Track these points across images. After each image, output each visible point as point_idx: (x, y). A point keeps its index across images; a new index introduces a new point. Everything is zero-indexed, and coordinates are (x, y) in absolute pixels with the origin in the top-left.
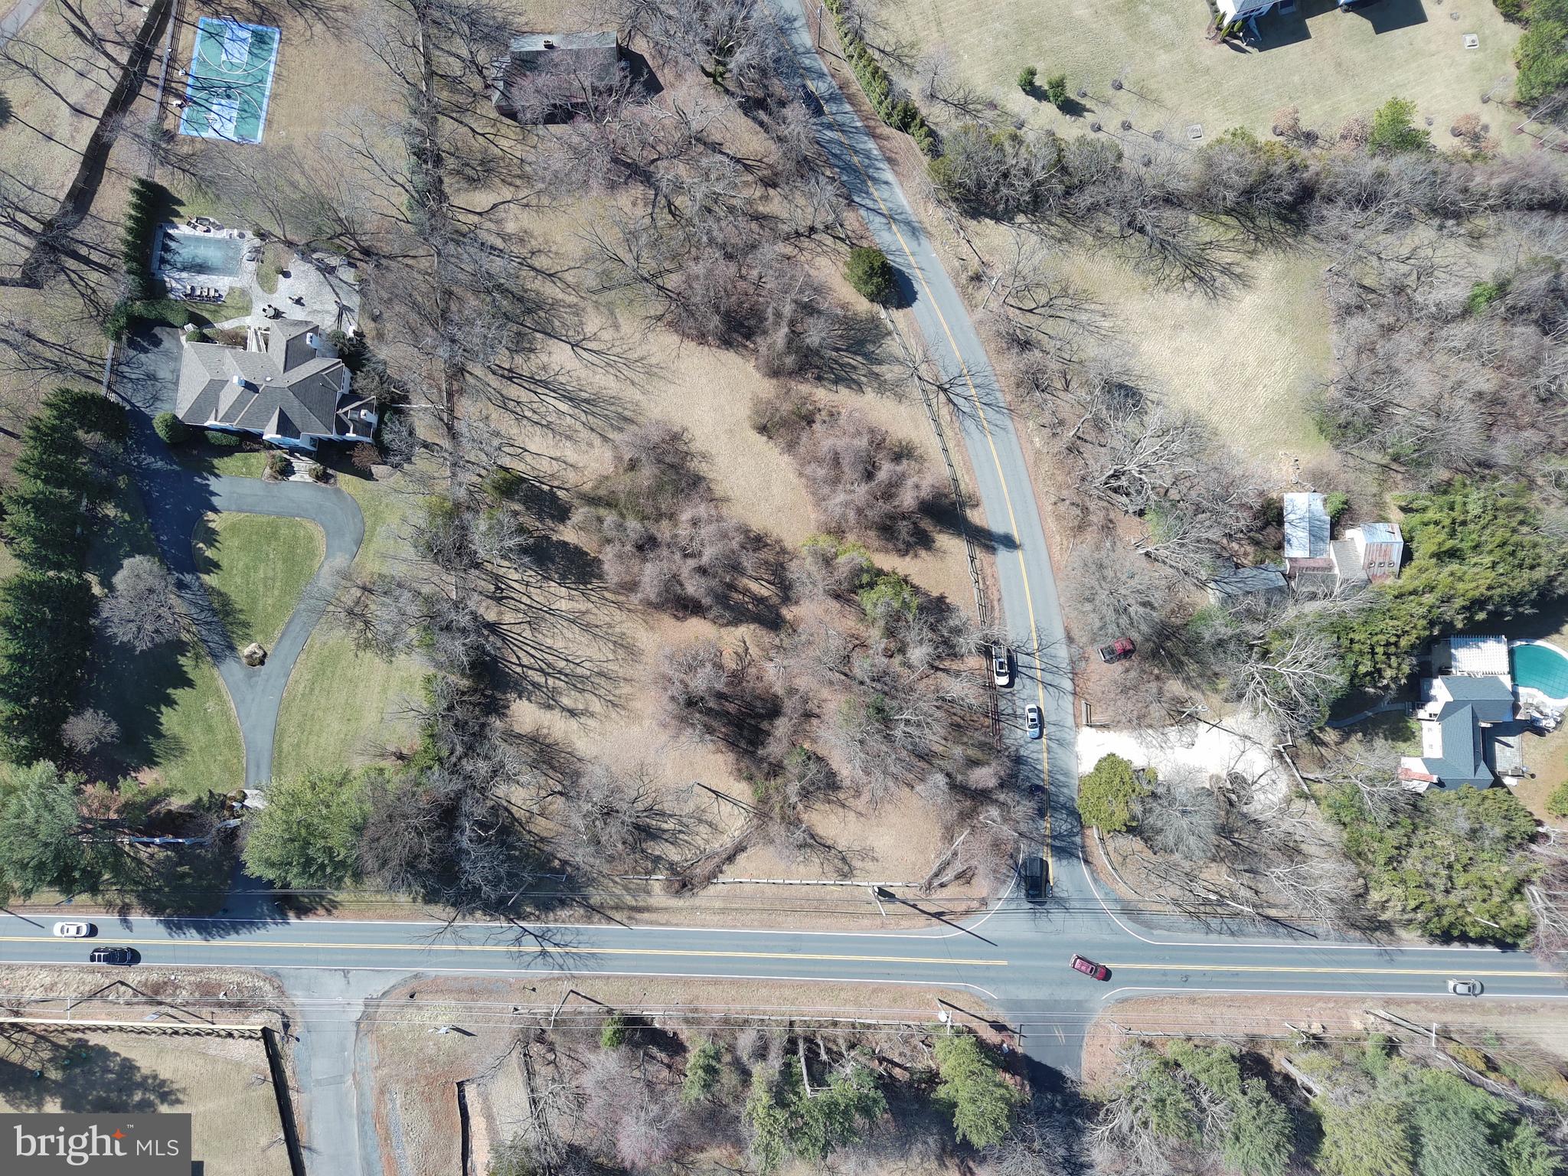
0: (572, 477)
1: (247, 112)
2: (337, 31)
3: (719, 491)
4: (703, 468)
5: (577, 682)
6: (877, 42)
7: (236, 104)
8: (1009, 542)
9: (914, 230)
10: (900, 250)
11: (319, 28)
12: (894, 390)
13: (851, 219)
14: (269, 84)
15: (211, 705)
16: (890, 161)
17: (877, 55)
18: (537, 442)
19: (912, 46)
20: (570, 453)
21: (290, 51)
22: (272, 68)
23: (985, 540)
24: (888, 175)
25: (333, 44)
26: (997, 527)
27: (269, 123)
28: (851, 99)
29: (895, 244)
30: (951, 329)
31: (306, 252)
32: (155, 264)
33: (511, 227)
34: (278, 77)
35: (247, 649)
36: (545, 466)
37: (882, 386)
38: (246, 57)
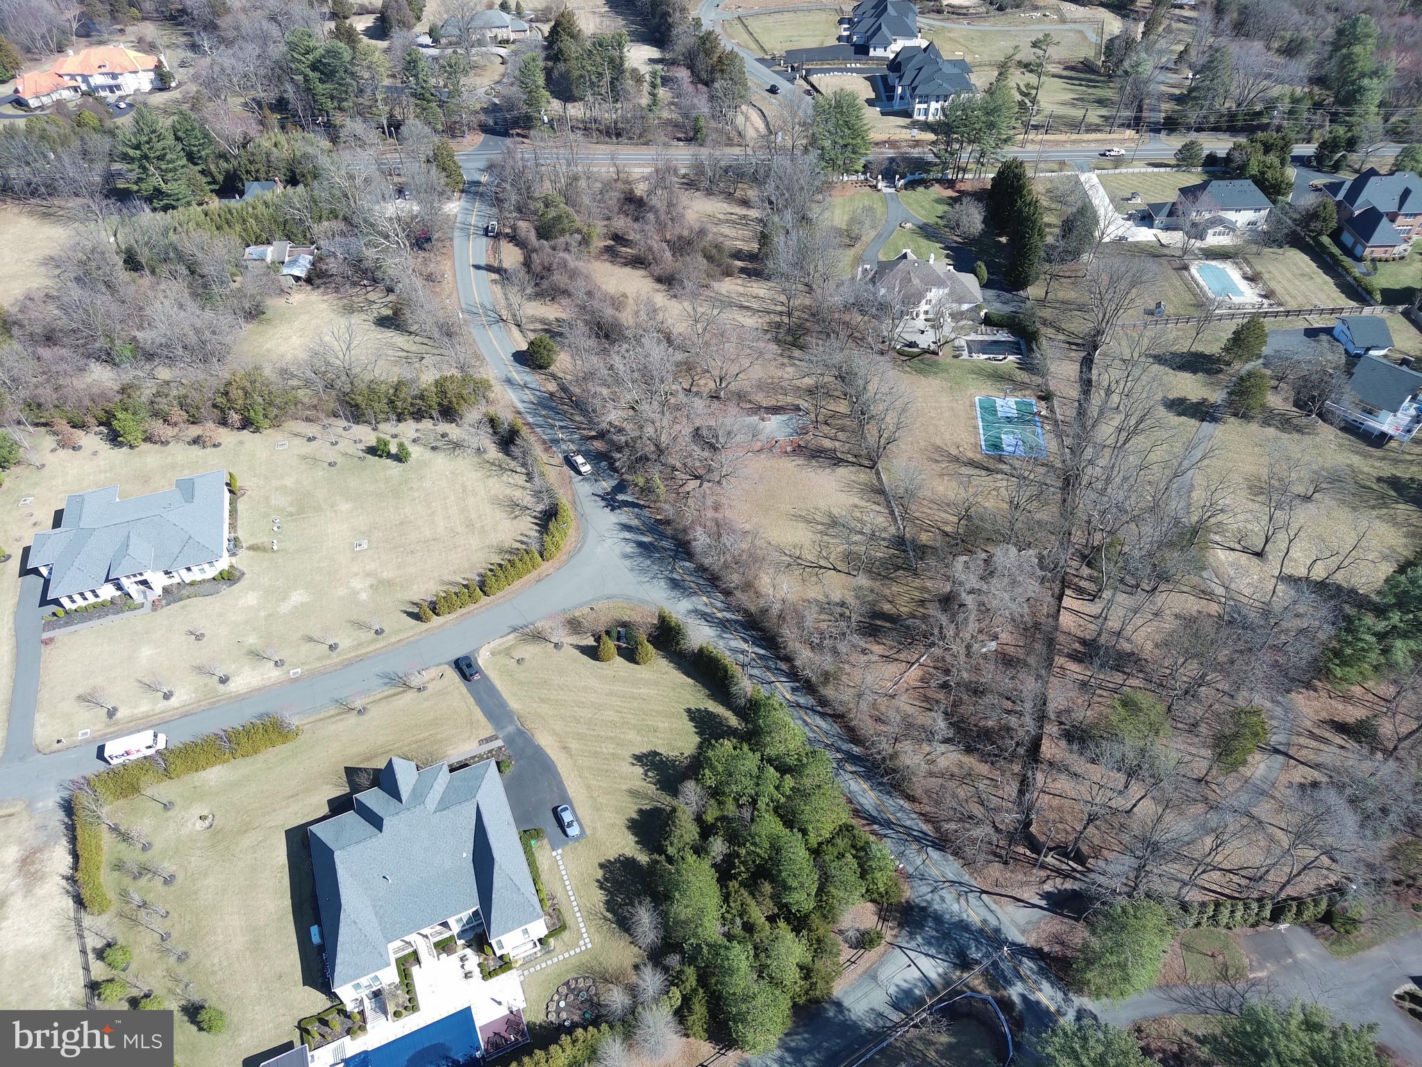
0: (739, 281)
1: (989, 409)
2: (938, 449)
3: (649, 280)
4: (658, 286)
5: (727, 221)
6: (516, 476)
7: (1000, 414)
8: (477, 267)
9: (509, 381)
10: (518, 372)
11: (954, 452)
12: (534, 319)
13: (552, 387)
14: (980, 424)
15: (923, 212)
16: (519, 413)
17: (519, 469)
18: (762, 292)
19: (488, 477)
20: (741, 289)
21: (973, 441)
22: (981, 432)
23: (489, 268)
24: (520, 406)
25: (938, 442)
26: (484, 272)
27: (973, 405)
28: (544, 442)
29: (520, 374)
30: (491, 342)
31: (926, 351)
32: (1022, 342)
33: (790, 369)
34: (976, 427)
35: (909, 225)
36: (755, 285)
37: (543, 321)
38: (1003, 436)
